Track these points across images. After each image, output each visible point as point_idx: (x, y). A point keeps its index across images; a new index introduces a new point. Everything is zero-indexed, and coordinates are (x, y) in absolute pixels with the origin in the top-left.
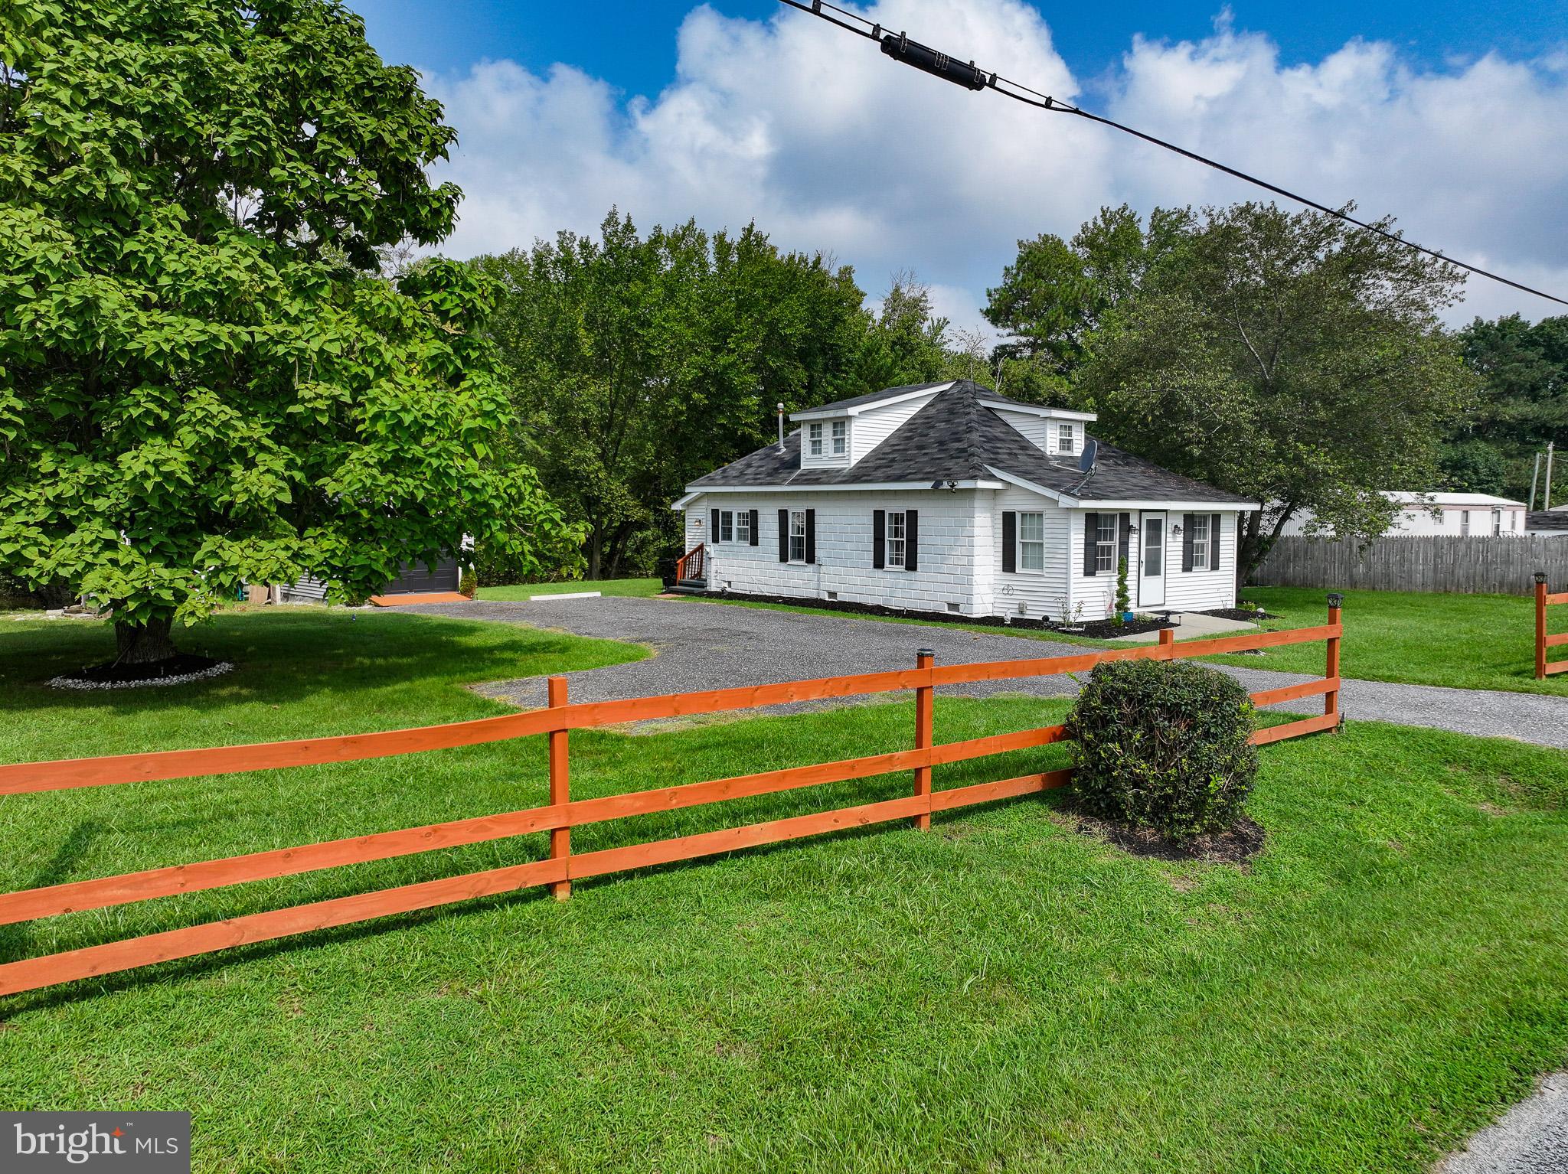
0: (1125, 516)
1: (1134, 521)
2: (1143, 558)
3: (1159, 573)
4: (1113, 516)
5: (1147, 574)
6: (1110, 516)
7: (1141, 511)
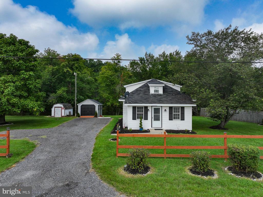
0: (146, 108)
1: (150, 108)
2: (153, 116)
3: (159, 120)
4: (142, 108)
5: (154, 120)
6: (141, 108)
7: (152, 106)
